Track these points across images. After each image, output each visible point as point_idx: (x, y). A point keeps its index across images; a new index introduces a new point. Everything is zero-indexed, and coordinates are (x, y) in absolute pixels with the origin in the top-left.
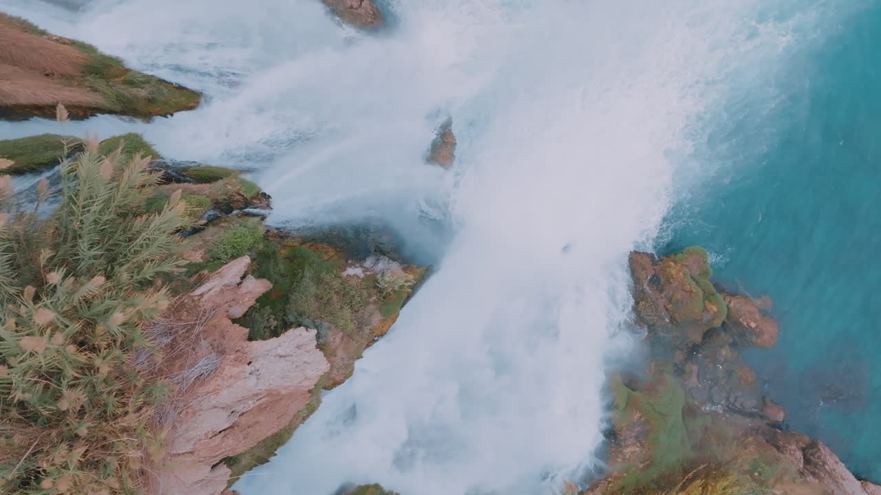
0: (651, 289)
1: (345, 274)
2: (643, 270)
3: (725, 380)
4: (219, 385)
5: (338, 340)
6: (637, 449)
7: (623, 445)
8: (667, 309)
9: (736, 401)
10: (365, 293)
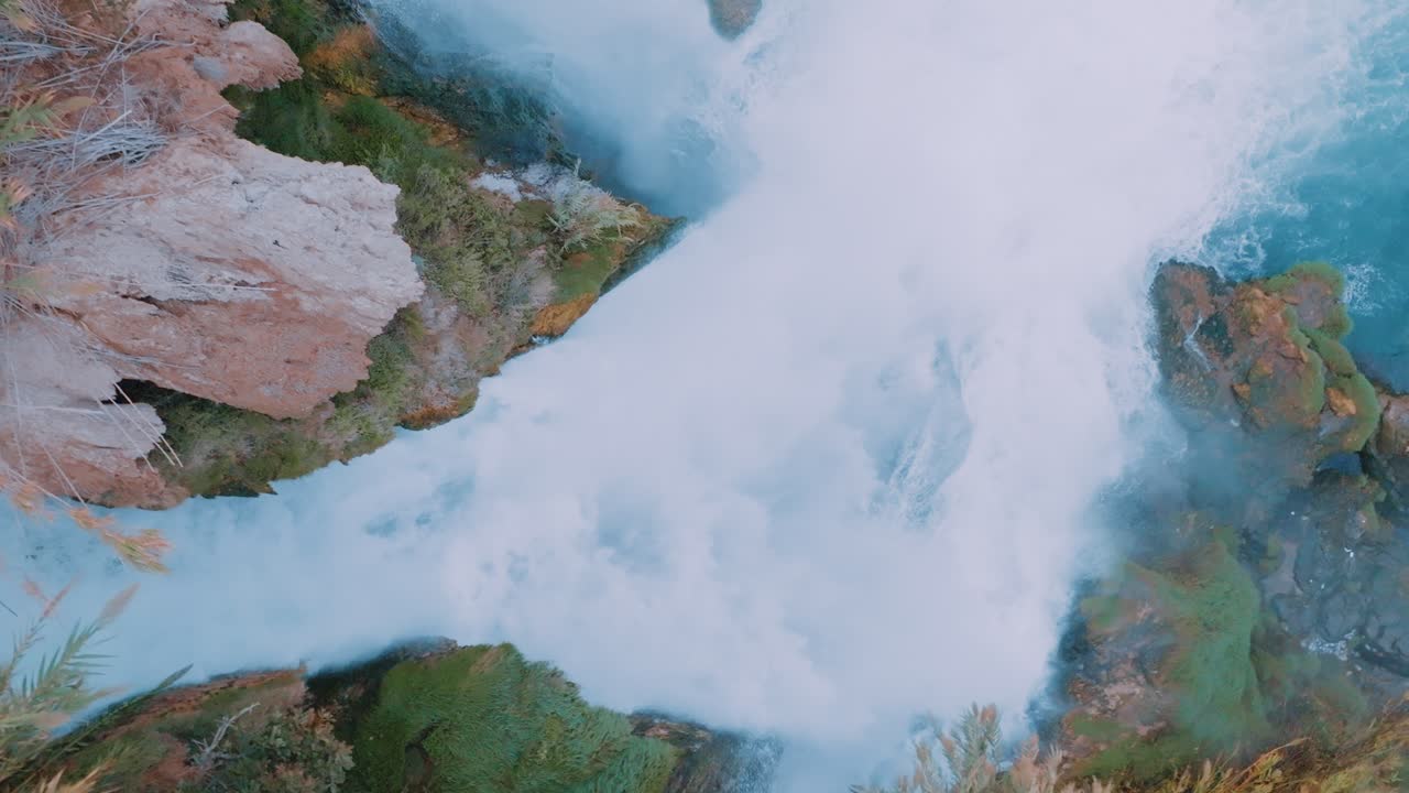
0: (1203, 349)
1: (475, 184)
2: (1186, 303)
3: (1359, 585)
4: (154, 182)
5: (445, 319)
6: (1138, 690)
7: (1105, 679)
8: (1235, 394)
9: (1381, 635)
10: (519, 235)
